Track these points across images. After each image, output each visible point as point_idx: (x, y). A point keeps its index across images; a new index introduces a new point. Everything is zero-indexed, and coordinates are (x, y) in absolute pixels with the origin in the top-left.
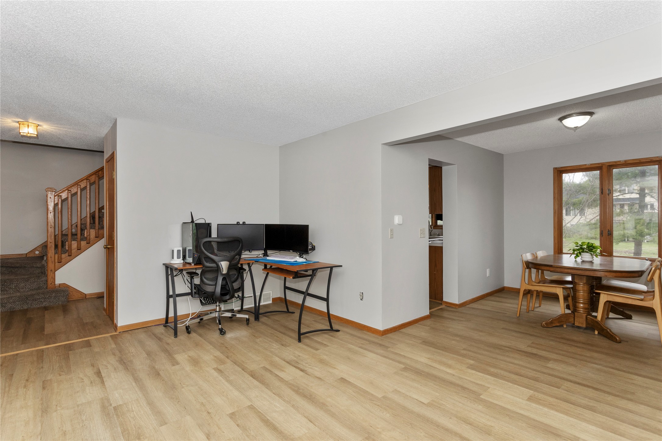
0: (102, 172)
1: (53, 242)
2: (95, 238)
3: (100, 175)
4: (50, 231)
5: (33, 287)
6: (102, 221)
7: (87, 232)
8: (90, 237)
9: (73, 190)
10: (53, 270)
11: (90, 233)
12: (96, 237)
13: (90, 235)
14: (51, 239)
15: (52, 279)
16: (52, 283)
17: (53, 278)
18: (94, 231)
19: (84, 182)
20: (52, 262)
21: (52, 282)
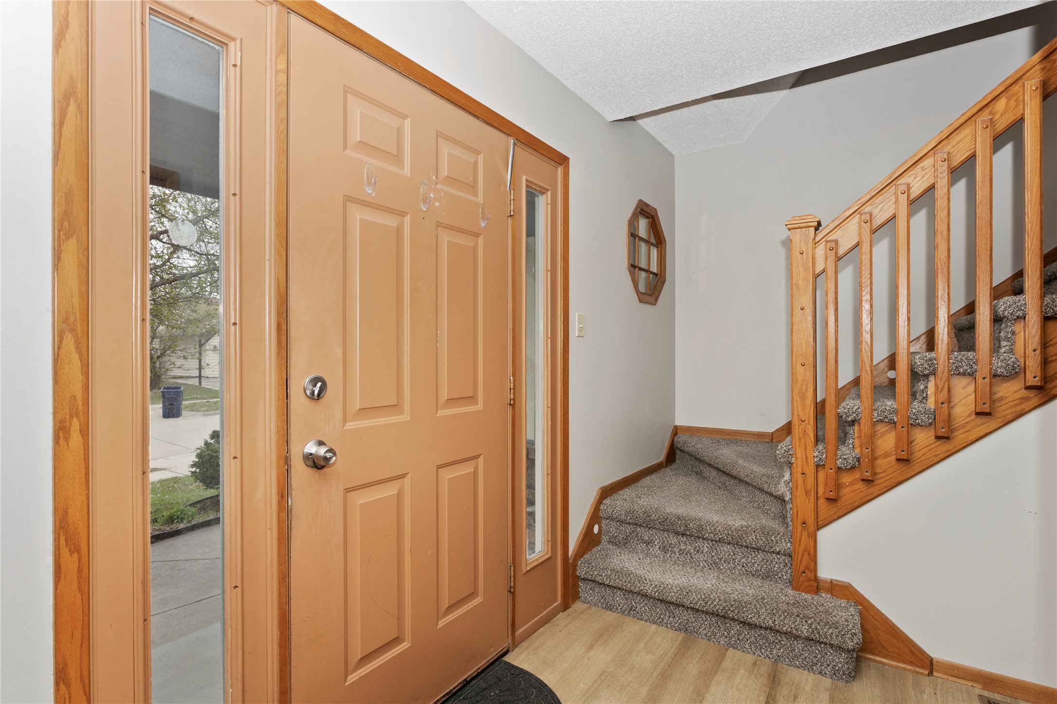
0: (1009, 99)
1: (809, 418)
2: (974, 416)
3: (998, 116)
4: (800, 377)
5: (754, 564)
6: (1007, 339)
7: (936, 386)
8: (950, 408)
9: (881, 209)
10: (811, 521)
11: (949, 390)
12: (978, 414)
13: (949, 402)
14: (804, 406)
15: (806, 555)
16: (807, 571)
17: (809, 554)
18: (968, 384)
19: (923, 169)
20: (807, 493)
21: (807, 567)
